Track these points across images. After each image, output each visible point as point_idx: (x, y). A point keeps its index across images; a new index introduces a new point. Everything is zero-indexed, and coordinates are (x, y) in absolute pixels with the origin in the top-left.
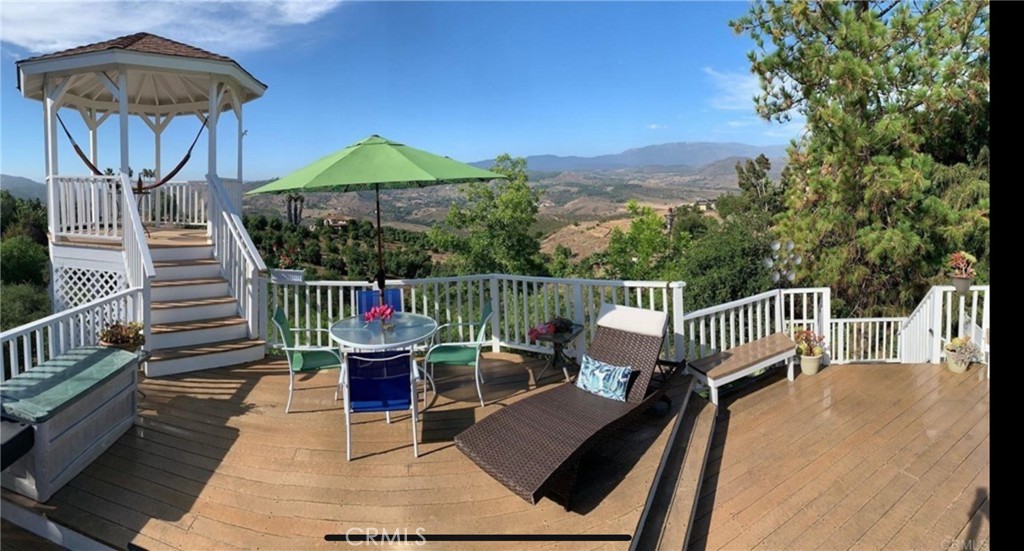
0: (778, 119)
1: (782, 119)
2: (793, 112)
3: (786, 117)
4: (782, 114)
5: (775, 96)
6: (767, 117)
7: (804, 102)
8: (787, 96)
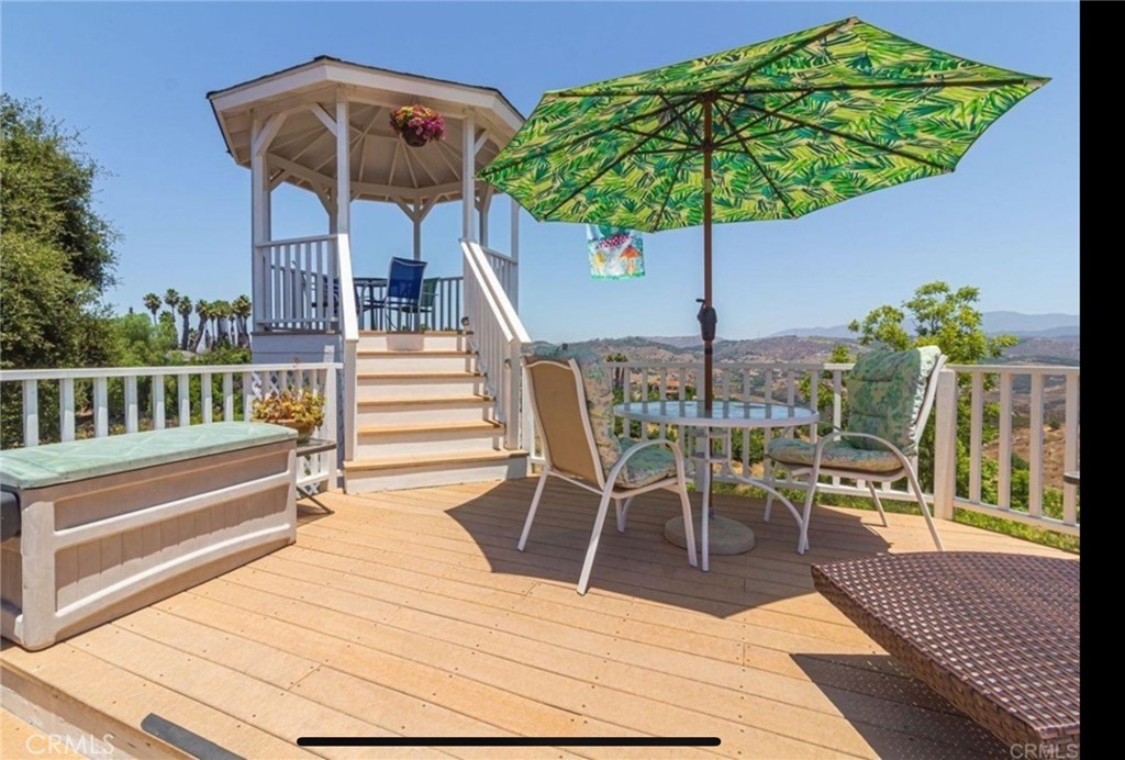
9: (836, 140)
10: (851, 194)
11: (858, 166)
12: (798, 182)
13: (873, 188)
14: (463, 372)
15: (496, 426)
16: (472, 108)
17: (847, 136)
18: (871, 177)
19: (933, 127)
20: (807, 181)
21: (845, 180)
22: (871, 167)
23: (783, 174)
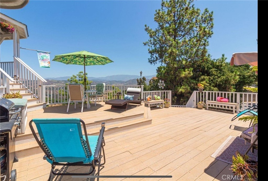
0: (154, 63)
1: (155, 63)
2: (158, 62)
3: (156, 63)
4: (155, 62)
5: (154, 58)
6: (151, 63)
7: (160, 59)
8: (157, 58)
9: (95, 60)
10: (94, 65)
11: (96, 62)
12: (89, 62)
13: (97, 65)
14: (19, 88)
15: (38, 99)
16: (16, 25)
17: (97, 60)
18: (97, 64)
19: (105, 62)
20: (90, 62)
21: (94, 63)
22: (97, 63)
23: (88, 61)
